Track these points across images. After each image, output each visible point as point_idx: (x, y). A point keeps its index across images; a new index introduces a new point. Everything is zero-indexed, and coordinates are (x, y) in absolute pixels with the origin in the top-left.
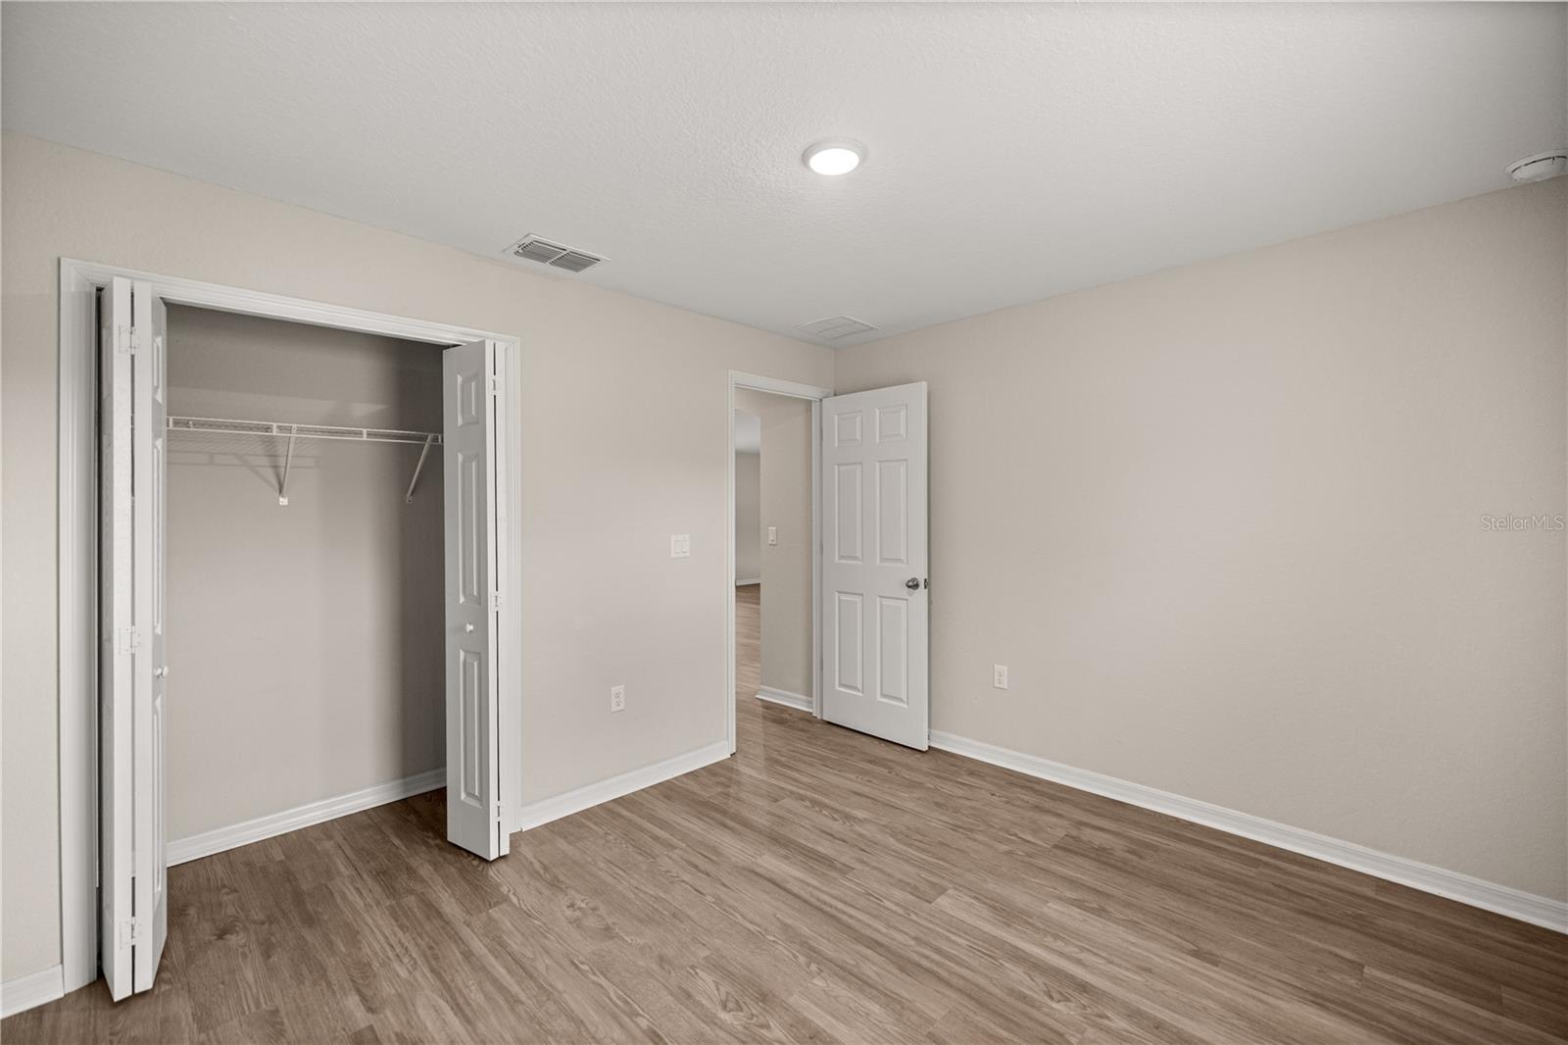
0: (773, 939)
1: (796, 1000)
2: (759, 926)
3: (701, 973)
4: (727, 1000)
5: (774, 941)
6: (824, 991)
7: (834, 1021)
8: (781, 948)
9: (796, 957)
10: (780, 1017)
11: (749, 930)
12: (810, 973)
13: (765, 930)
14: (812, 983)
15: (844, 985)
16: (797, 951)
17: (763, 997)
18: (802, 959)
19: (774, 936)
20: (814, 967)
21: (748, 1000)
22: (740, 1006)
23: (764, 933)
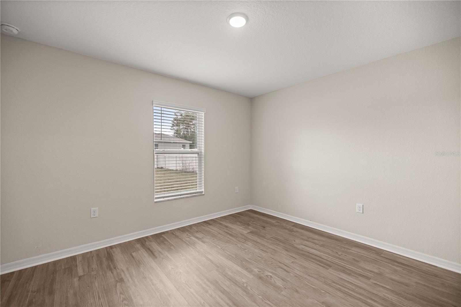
0: (259, 296)
1: (251, 277)
2: (266, 303)
3: (282, 286)
4: (271, 278)
5: (259, 295)
6: (243, 278)
7: (241, 271)
8: (256, 292)
9: (251, 289)
10: (255, 273)
11: (269, 301)
12: (246, 283)
13: (263, 300)
14: (246, 281)
15: (237, 279)
16: (250, 291)
17: (260, 278)
18: (249, 288)
19: (259, 297)
20: (245, 285)
21: (265, 277)
22: (267, 276)
23: (263, 299)
